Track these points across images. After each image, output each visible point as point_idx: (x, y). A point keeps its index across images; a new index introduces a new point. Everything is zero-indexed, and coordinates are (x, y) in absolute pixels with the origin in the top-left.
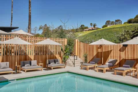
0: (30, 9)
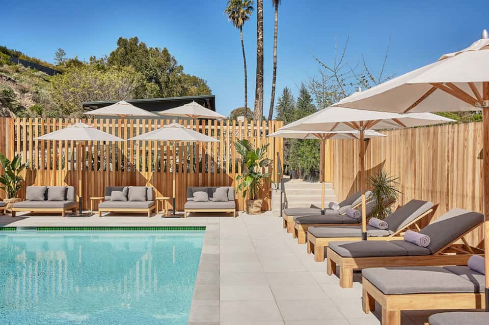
0: (261, 37)
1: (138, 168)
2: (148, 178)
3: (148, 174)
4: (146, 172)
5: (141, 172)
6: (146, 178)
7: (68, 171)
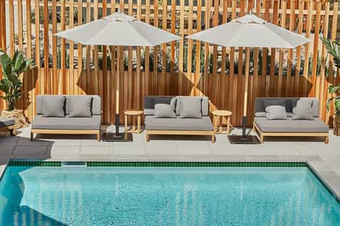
1: (181, 68)
2: (195, 81)
3: (195, 75)
4: (193, 74)
5: (185, 74)
6: (193, 82)
7: (83, 71)
